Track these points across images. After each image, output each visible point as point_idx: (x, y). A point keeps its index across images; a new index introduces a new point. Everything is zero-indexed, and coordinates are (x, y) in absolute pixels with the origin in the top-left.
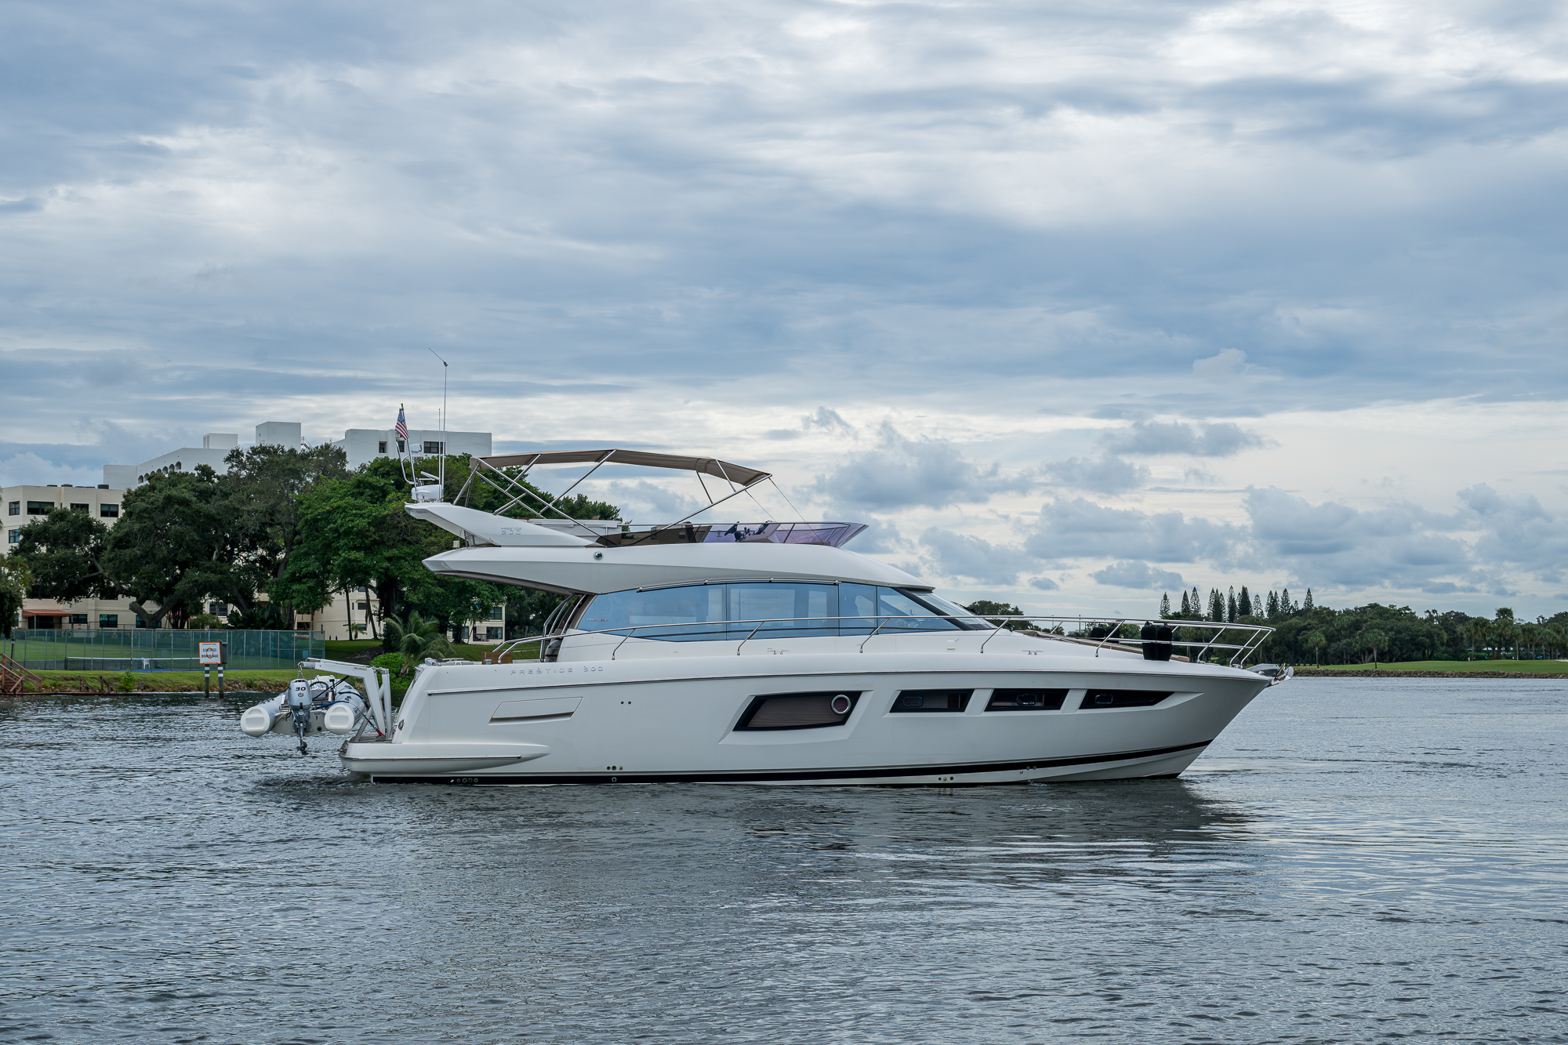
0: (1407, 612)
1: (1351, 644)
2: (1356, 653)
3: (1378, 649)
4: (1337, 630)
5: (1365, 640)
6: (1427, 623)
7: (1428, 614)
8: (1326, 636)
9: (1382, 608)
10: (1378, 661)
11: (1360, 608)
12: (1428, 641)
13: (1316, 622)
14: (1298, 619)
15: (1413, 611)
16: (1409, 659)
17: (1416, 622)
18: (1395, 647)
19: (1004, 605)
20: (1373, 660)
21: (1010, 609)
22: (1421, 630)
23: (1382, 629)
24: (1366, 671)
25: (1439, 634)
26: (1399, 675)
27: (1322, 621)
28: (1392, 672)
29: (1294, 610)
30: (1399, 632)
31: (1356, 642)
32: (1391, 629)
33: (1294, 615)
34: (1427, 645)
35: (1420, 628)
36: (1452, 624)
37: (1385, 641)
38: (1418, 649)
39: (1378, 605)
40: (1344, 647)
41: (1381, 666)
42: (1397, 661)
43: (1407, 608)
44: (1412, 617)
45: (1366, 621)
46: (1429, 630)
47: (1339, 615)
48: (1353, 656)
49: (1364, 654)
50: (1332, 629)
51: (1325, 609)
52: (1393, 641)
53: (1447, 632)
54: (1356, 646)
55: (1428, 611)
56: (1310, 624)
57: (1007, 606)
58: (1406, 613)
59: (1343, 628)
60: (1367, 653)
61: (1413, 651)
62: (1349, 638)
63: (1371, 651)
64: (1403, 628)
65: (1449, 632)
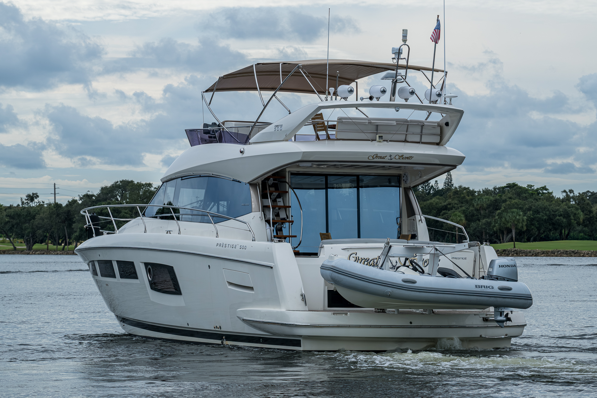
0: (545, 191)
1: (489, 224)
2: (495, 233)
3: (516, 229)
4: (477, 210)
5: (503, 220)
6: (564, 203)
7: (564, 194)
8: (466, 216)
9: (520, 188)
10: (517, 240)
11: (499, 188)
12: (565, 220)
13: (456, 202)
14: (438, 198)
15: (550, 191)
16: (546, 239)
17: (554, 202)
18: (533, 227)
19: (146, 184)
20: (511, 240)
21: (152, 189)
22: (557, 210)
23: (520, 208)
24: (504, 250)
25: (575, 214)
26: (536, 255)
27: (463, 201)
28: (530, 252)
29: (434, 189)
30: (537, 212)
31: (496, 222)
32: (529, 209)
33: (434, 195)
34: (563, 225)
35: (558, 208)
36: (588, 204)
37: (523, 220)
38: (556, 229)
39: (517, 185)
40: (484, 226)
41: (521, 246)
42: (535, 240)
43: (544, 188)
44: (550, 197)
45: (505, 201)
46: (566, 210)
47: (479, 195)
48: (491, 235)
49: (503, 234)
50: (471, 208)
51: (465, 189)
52: (531, 221)
53: (583, 212)
54: (495, 226)
55: (565, 191)
56: (450, 204)
57: (150, 185)
58: (543, 193)
59: (482, 208)
60: (505, 233)
61: (550, 230)
62: (488, 218)
63: (509, 231)
64: (541, 208)
65: (585, 212)
